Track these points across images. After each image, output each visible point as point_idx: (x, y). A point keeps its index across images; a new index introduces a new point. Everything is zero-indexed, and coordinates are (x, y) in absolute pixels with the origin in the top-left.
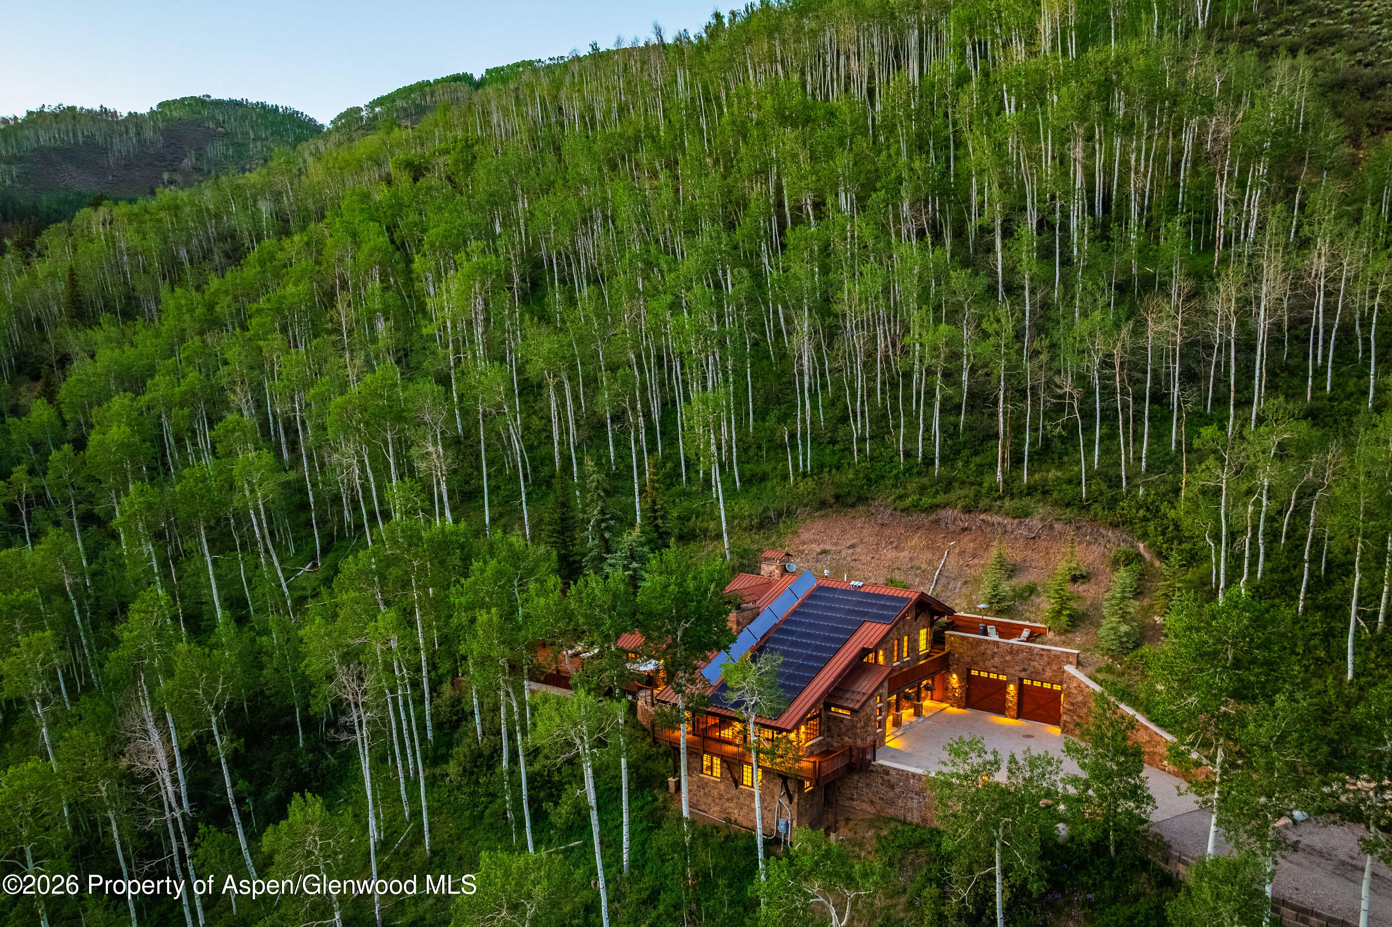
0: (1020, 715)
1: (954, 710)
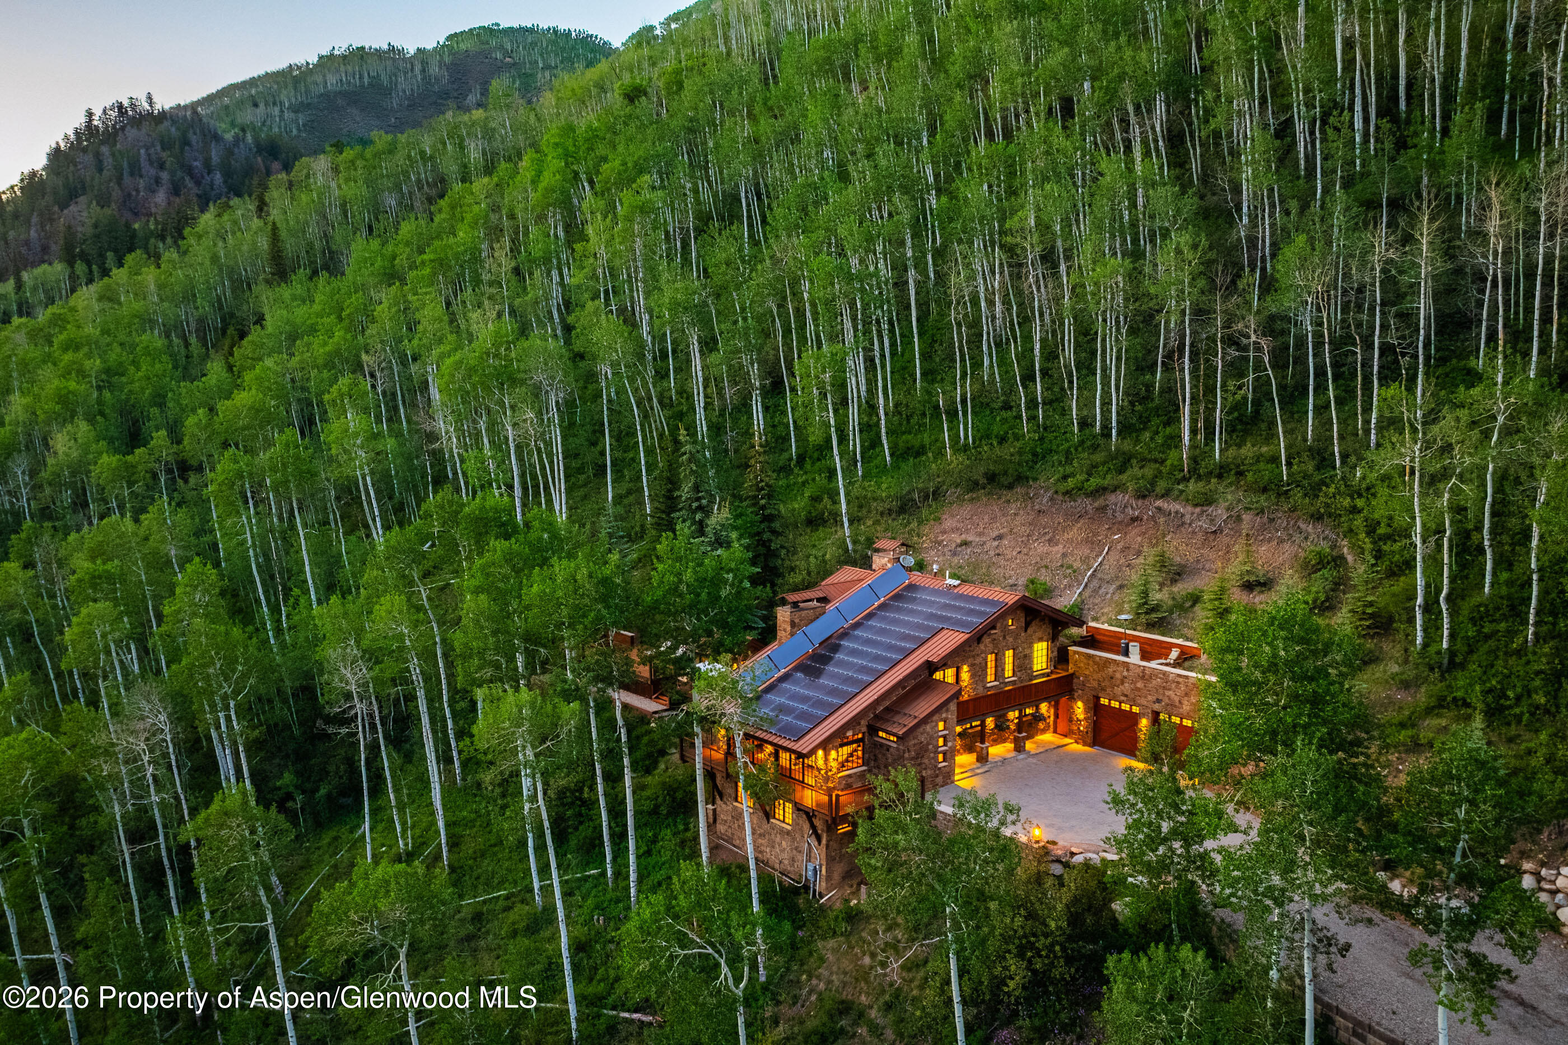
1: (1078, 747)
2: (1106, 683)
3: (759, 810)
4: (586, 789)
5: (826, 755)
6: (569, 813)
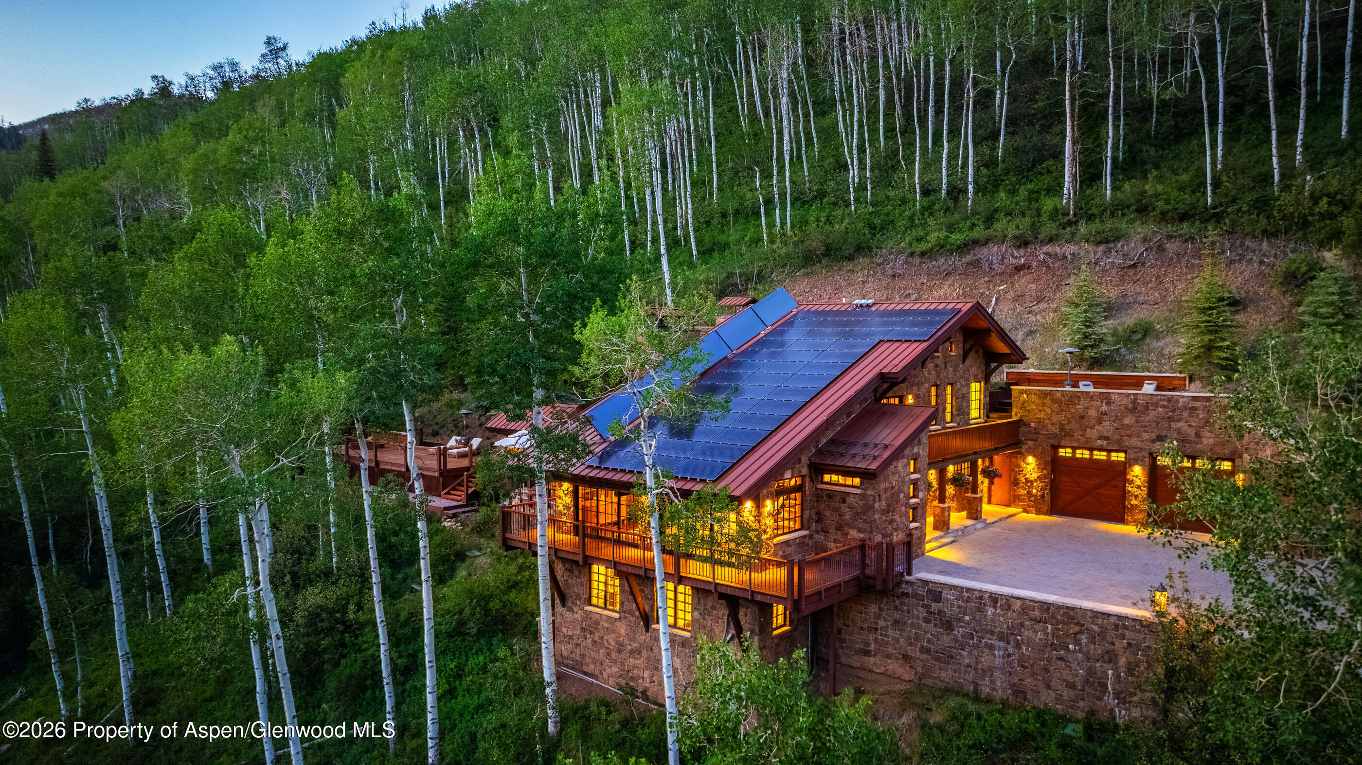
1: (1032, 517)
2: (1074, 425)
3: (631, 613)
4: (352, 607)
5: (759, 506)
6: (324, 643)
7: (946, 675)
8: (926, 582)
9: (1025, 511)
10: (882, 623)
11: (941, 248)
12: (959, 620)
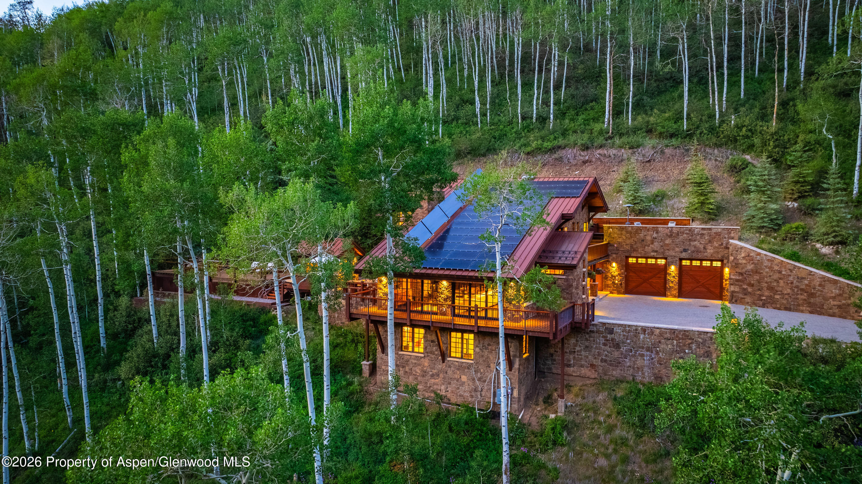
0: (680, 295)
1: (615, 295)
2: (638, 245)
3: (432, 352)
7: (616, 373)
8: (604, 324)
9: (611, 293)
10: (578, 348)
11: (539, 150)
12: (623, 343)
